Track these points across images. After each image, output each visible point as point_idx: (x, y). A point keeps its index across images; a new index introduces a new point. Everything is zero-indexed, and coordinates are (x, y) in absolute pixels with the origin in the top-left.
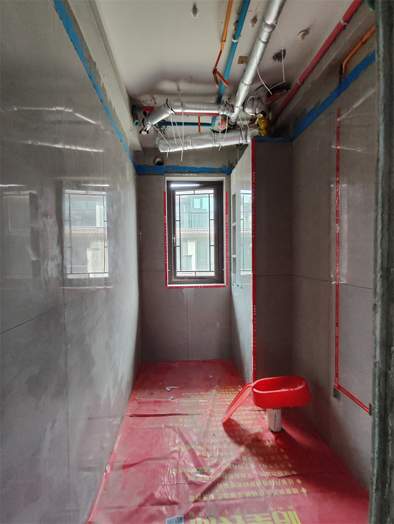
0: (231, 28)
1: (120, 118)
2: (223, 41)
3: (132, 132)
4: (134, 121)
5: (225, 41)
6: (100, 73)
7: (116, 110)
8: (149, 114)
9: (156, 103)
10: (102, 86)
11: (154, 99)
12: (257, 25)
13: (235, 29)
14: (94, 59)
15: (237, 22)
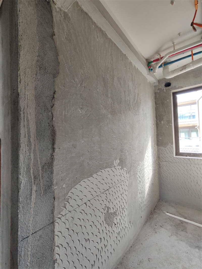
1: (141, 71)
2: (196, 4)
3: (149, 75)
4: (149, 69)
6: (128, 57)
7: (139, 69)
9: (160, 56)
10: (129, 62)
11: (159, 54)
14: (124, 53)
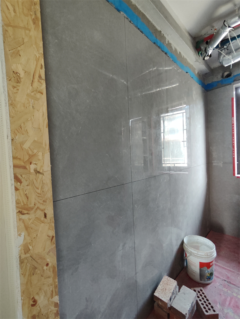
1: (185, 57)
3: (198, 62)
4: (198, 53)
6: (165, 35)
7: (182, 53)
8: (210, 41)
9: (215, 30)
11: (213, 27)
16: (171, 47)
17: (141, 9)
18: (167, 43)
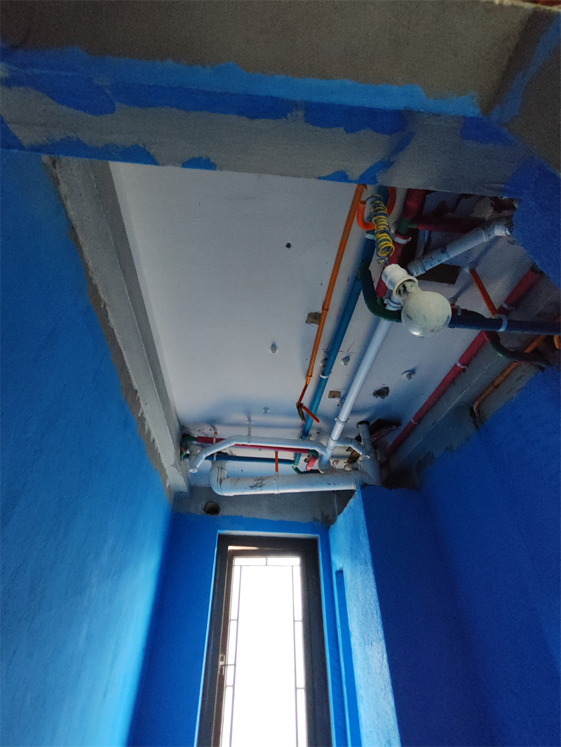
0: (318, 364)
1: (160, 451)
2: (308, 375)
4: (181, 453)
5: (311, 376)
6: (141, 401)
7: (157, 442)
9: (216, 433)
11: (214, 428)
12: (351, 363)
13: (324, 366)
15: (326, 360)
16: (143, 426)
17: (119, 341)
18: (139, 415)
